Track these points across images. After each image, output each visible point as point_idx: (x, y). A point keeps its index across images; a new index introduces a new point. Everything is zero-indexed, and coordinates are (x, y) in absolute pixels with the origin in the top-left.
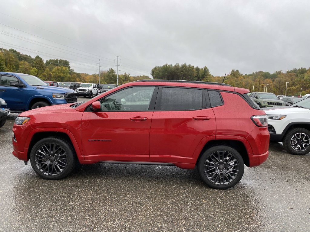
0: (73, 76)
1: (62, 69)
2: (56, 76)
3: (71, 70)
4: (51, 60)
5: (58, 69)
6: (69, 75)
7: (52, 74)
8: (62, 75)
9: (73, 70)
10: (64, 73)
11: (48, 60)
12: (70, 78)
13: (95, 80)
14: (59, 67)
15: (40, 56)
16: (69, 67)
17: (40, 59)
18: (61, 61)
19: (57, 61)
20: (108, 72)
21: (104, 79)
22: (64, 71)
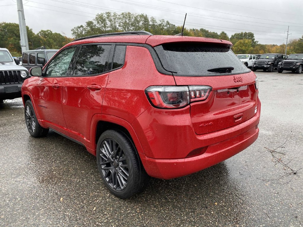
0: (255, 49)
1: (244, 42)
2: (237, 50)
3: (256, 42)
4: (236, 34)
5: (241, 43)
6: (252, 48)
7: (234, 48)
8: (243, 48)
9: (258, 42)
10: (246, 46)
11: (233, 35)
12: (252, 51)
13: (283, 51)
14: (242, 41)
15: (225, 32)
16: (254, 39)
17: (225, 35)
18: (246, 34)
19: (242, 34)
20: (301, 39)
21: (294, 49)
22: (247, 44)
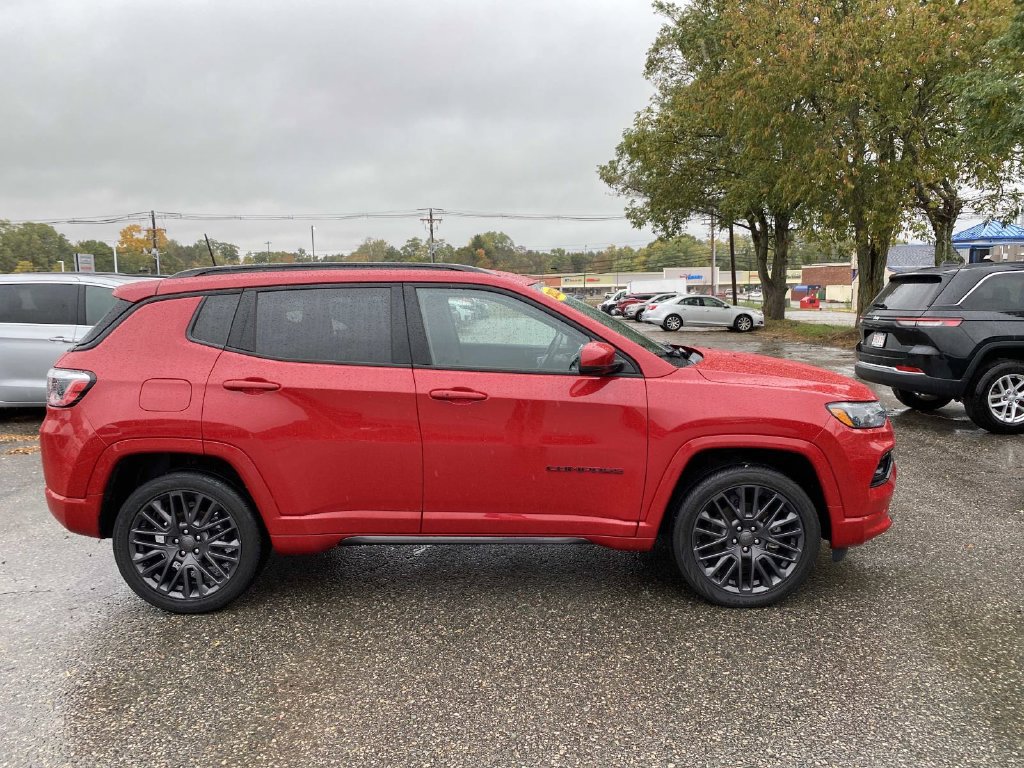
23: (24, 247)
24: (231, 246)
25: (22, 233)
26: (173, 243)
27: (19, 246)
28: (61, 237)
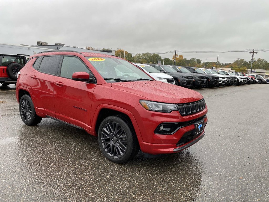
23: (152, 59)
24: (200, 60)
25: (153, 56)
26: (185, 59)
27: (151, 59)
28: (160, 57)
